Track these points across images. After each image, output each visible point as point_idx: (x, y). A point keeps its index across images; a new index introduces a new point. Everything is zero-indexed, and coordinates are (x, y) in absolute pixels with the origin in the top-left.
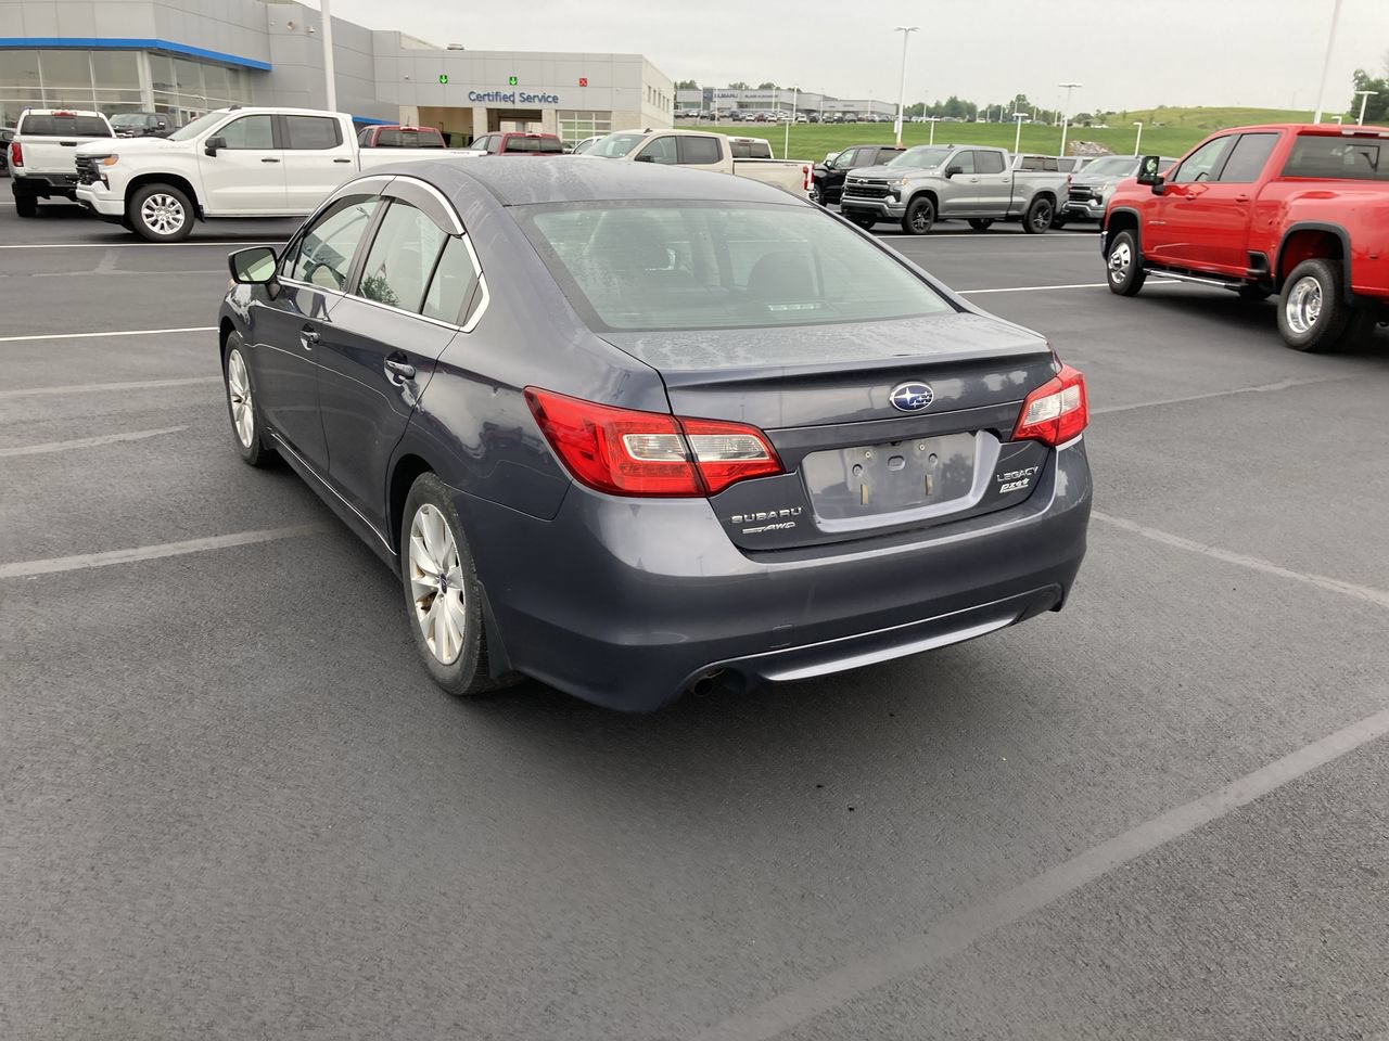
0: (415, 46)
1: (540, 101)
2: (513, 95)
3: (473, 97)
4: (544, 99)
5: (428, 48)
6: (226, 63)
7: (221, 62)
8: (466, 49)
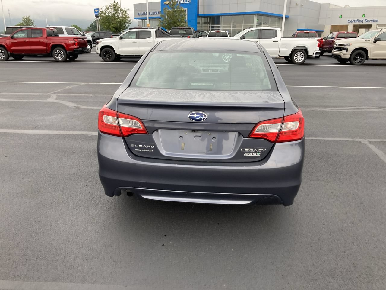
0: (334, 7)
1: (372, 22)
2: (363, 20)
3: (349, 21)
4: (374, 21)
5: (338, 7)
6: (277, 16)
7: (275, 16)
8: (350, 7)
